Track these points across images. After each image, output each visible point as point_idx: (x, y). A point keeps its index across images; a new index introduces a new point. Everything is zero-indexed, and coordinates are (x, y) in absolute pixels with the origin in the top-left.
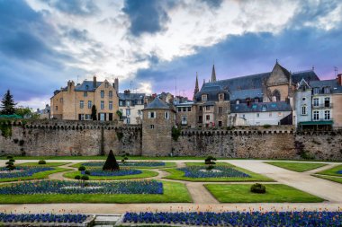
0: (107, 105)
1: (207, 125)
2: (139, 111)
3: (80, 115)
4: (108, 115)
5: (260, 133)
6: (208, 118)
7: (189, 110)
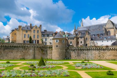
0: (36, 36)
1: (81, 46)
2: (51, 39)
3: (24, 41)
4: (37, 41)
5: (104, 49)
6: (81, 42)
7: (73, 39)
